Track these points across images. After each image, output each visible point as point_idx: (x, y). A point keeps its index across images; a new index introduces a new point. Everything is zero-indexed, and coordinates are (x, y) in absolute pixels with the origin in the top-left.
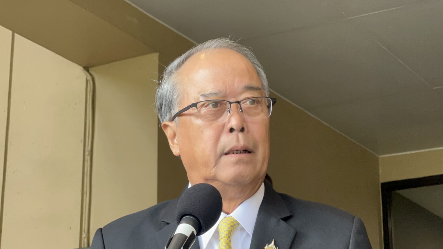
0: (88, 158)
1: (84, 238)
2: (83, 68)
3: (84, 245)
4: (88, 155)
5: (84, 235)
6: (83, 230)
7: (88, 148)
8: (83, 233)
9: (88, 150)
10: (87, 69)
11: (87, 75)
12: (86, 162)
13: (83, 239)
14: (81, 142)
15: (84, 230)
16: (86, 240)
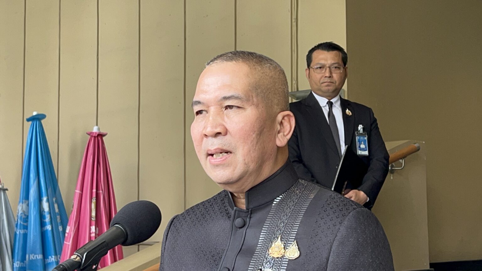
0: (294, 24)
3: (294, 89)
4: (294, 22)
5: (294, 82)
6: (293, 78)
9: (294, 19)
12: (293, 27)
13: (293, 85)
14: (289, 12)
16: (296, 86)
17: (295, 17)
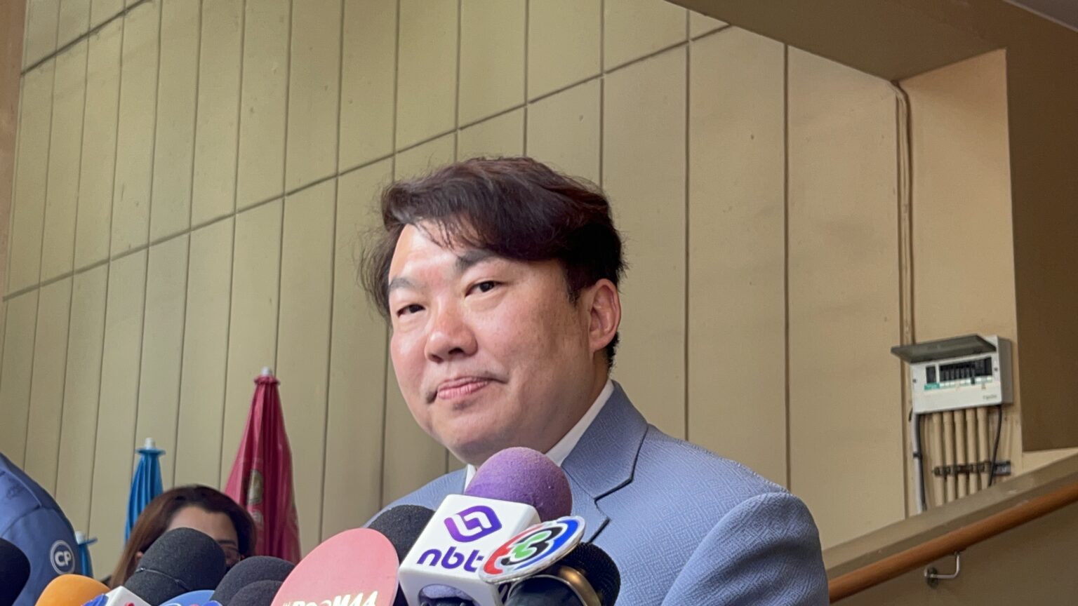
0: (905, 215)
1: (907, 333)
2: (889, 83)
3: (907, 343)
4: (905, 212)
5: (907, 329)
7: (905, 201)
8: (905, 324)
9: (906, 206)
10: (896, 83)
11: (897, 93)
12: (903, 223)
13: (905, 334)
14: (894, 193)
15: (907, 322)
16: (909, 337)
17: (907, 203)
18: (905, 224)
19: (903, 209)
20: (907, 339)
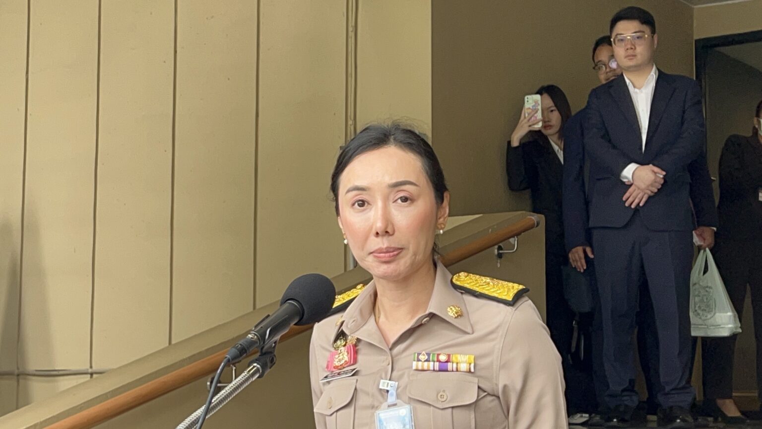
0: (352, 34)
1: (351, 125)
3: (351, 134)
4: (352, 31)
6: (349, 117)
7: (352, 23)
8: (349, 119)
9: (352, 26)
12: (350, 40)
13: (349, 126)
14: (344, 16)
15: (351, 116)
17: (353, 24)
18: (352, 41)
19: (350, 29)
20: (350, 129)
